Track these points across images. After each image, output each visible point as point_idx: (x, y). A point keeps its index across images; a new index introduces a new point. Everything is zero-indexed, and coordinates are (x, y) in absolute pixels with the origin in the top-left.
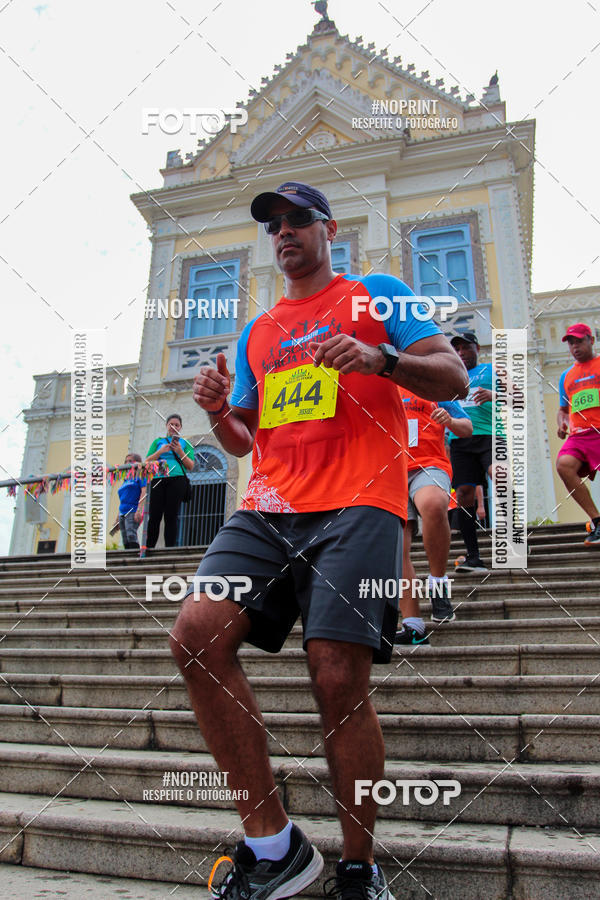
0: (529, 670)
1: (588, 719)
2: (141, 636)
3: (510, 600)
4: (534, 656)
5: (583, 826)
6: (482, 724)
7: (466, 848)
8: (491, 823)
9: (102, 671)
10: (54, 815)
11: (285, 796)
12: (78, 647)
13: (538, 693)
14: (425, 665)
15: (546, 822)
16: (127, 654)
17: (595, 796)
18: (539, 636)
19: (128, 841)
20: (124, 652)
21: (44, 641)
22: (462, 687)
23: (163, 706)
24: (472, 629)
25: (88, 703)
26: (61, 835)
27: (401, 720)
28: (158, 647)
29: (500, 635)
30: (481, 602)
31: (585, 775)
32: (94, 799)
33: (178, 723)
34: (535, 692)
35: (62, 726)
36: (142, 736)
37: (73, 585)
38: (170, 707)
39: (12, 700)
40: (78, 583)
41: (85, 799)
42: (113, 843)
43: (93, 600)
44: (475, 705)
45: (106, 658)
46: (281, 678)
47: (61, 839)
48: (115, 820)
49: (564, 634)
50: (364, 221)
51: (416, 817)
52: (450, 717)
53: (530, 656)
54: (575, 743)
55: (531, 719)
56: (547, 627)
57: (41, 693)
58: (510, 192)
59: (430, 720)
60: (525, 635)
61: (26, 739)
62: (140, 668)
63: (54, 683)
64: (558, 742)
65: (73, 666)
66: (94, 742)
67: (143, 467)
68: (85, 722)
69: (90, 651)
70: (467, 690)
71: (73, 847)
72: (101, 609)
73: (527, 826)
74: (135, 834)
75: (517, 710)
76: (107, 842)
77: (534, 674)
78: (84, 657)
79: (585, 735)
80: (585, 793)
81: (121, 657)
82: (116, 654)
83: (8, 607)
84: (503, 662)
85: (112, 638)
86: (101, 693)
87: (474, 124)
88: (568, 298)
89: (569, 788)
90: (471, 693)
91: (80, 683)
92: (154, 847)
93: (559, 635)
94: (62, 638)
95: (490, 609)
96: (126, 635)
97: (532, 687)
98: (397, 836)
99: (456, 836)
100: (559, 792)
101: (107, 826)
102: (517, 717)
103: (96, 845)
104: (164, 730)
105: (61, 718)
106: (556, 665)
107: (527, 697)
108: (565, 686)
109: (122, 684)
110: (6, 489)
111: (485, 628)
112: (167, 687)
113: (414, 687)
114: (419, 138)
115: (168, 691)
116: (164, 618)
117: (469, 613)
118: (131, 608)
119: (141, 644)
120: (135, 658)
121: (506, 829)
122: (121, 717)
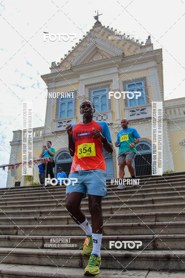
0: (159, 220)
1: (174, 236)
2: (42, 212)
3: (154, 198)
4: (160, 216)
5: (171, 270)
6: (142, 238)
8: (143, 270)
9: (30, 224)
10: (11, 270)
11: (82, 262)
12: (23, 216)
13: (161, 227)
14: (127, 219)
15: (160, 269)
16: (38, 218)
17: (174, 260)
18: (162, 209)
20: (37, 218)
21: (13, 214)
22: (137, 226)
23: (48, 234)
24: (142, 208)
25: (25, 234)
26: (13, 276)
28: (47, 216)
29: (150, 209)
30: (146, 199)
31: (171, 254)
32: (25, 264)
35: (16, 242)
36: (40, 244)
37: (23, 197)
38: (50, 235)
39: (3, 234)
40: (25, 196)
41: (22, 264)
43: (29, 201)
44: (142, 232)
45: (31, 220)
48: (29, 271)
49: (170, 208)
50: (111, 81)
51: (121, 268)
52: (132, 236)
53: (159, 216)
54: (170, 243)
56: (165, 206)
57: (11, 231)
58: (155, 70)
59: (126, 237)
60: (159, 209)
61: (6, 246)
62: (42, 223)
63: (15, 228)
65: (21, 223)
66: (26, 246)
67: (44, 159)
69: (27, 217)
70: (139, 227)
72: (31, 204)
73: (154, 270)
74: (35, 275)
75: (153, 233)
77: (160, 222)
78: (25, 220)
79: (173, 241)
80: (171, 260)
81: (36, 219)
82: (34, 218)
83: (3, 204)
84: (151, 218)
85: (33, 213)
86: (29, 231)
87: (144, 51)
88: (170, 102)
89: (167, 258)
91: (23, 228)
93: (169, 209)
94: (19, 214)
95: (148, 201)
96: (38, 212)
97: (159, 226)
98: (114, 274)
99: (131, 274)
100: (164, 259)
101: (27, 273)
102: (152, 236)
104: (47, 242)
105: (16, 239)
106: (167, 218)
107: (157, 229)
110: (2, 168)
111: (146, 207)
112: (49, 229)
113: (123, 227)
114: (127, 55)
115: (49, 230)
116: (50, 206)
117: (142, 202)
118: (40, 204)
119: (42, 215)
120: (40, 219)
121: (147, 271)
122: (34, 238)
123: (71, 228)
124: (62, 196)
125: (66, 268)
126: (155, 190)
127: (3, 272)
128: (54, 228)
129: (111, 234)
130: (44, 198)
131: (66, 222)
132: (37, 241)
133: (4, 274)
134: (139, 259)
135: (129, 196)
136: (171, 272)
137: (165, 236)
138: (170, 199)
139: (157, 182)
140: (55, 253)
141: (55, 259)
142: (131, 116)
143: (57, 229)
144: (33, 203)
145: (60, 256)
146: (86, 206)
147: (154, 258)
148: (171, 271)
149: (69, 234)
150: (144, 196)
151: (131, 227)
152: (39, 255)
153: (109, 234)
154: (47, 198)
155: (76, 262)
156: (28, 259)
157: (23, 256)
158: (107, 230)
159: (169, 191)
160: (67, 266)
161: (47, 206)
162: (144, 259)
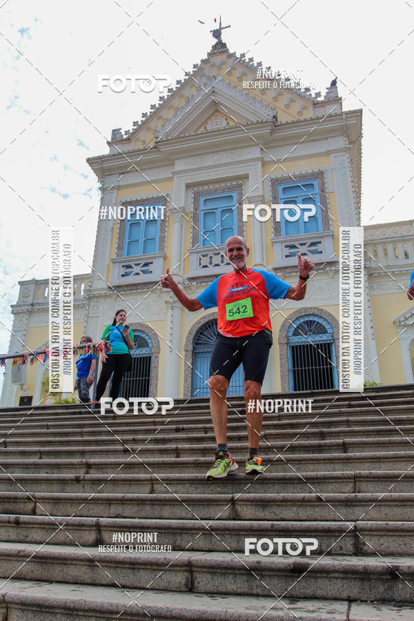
0: (362, 489)
1: (403, 524)
2: (91, 465)
3: (348, 440)
4: (365, 479)
5: (401, 601)
6: (329, 528)
7: (319, 618)
8: (336, 599)
9: (64, 490)
10: (29, 595)
11: (192, 580)
12: (47, 473)
14: (289, 485)
15: (374, 598)
16: (82, 478)
17: (408, 580)
18: (367, 465)
19: (81, 613)
20: (80, 477)
21: (24, 468)
22: (315, 501)
23: (107, 515)
24: (321, 460)
25: (54, 513)
26: (34, 609)
27: (272, 525)
28: (103, 473)
29: (340, 465)
30: (328, 441)
31: (401, 565)
32: (58, 582)
33: (117, 527)
34: (366, 505)
35: (34, 529)
36: (91, 536)
37: (44, 428)
38: (111, 516)
40: (48, 427)
41: (50, 582)
42: (71, 614)
43: (57, 439)
44: (324, 514)
45: (67, 480)
46: (189, 495)
47: (34, 612)
48: (72, 598)
49: (386, 463)
50: (246, 177)
52: (306, 523)
53: (362, 479)
54: (394, 541)
55: (363, 524)
56: (373, 458)
57: (21, 506)
58: (345, 158)
59: (293, 525)
60: (359, 465)
61: (10, 539)
62: (91, 488)
64: (382, 540)
65: (44, 487)
66: (58, 541)
67: (94, 346)
68: (51, 527)
69: (56, 476)
70: (319, 503)
71: (42, 617)
72: (64, 445)
73: (361, 601)
74: (86, 608)
75: (353, 517)
76: (66, 614)
77: (365, 492)
78: (51, 480)
79: (401, 536)
80: (401, 578)
81: (77, 480)
82: (74, 478)
84: (343, 484)
85: (71, 466)
87: (320, 112)
88: (385, 229)
89: (390, 574)
90: (321, 505)
91: (48, 499)
92: (100, 617)
93: (382, 464)
94: (36, 466)
95: (334, 446)
96: (81, 464)
97: (364, 502)
98: (272, 609)
99: (311, 608)
100: (384, 577)
101: (66, 602)
102: (353, 523)
103: (59, 615)
104: (107, 532)
105: (34, 524)
106: (380, 486)
107: (360, 509)
108: (386, 501)
109: (78, 500)
111: (331, 459)
112: (109, 502)
113: (282, 501)
114: (284, 121)
115: (110, 504)
116: (108, 452)
117: (319, 448)
118: (85, 445)
119: (91, 471)
120: (87, 480)
121: (346, 603)
122: (77, 523)
123: (161, 500)
124: (133, 431)
125: (156, 592)
126: (348, 423)
127: (11, 600)
128: (123, 501)
129: (254, 517)
130: (93, 432)
131: (148, 488)
132: (84, 528)
133: (10, 603)
134: (325, 575)
135: (288, 434)
136: (400, 606)
137: (381, 524)
138: (383, 444)
139: (349, 404)
140: (130, 558)
141: (130, 571)
142: (286, 256)
143: (128, 502)
144: (68, 443)
145: (141, 564)
146: (192, 453)
147: (361, 573)
148: (400, 604)
149: (157, 514)
150: (322, 435)
151: (300, 503)
152: (91, 562)
153: (250, 517)
154: (100, 433)
155: (179, 578)
156: (65, 570)
157: (53, 563)
158: (245, 509)
159: (379, 425)
160: (158, 588)
161: (102, 452)
162: (337, 575)
